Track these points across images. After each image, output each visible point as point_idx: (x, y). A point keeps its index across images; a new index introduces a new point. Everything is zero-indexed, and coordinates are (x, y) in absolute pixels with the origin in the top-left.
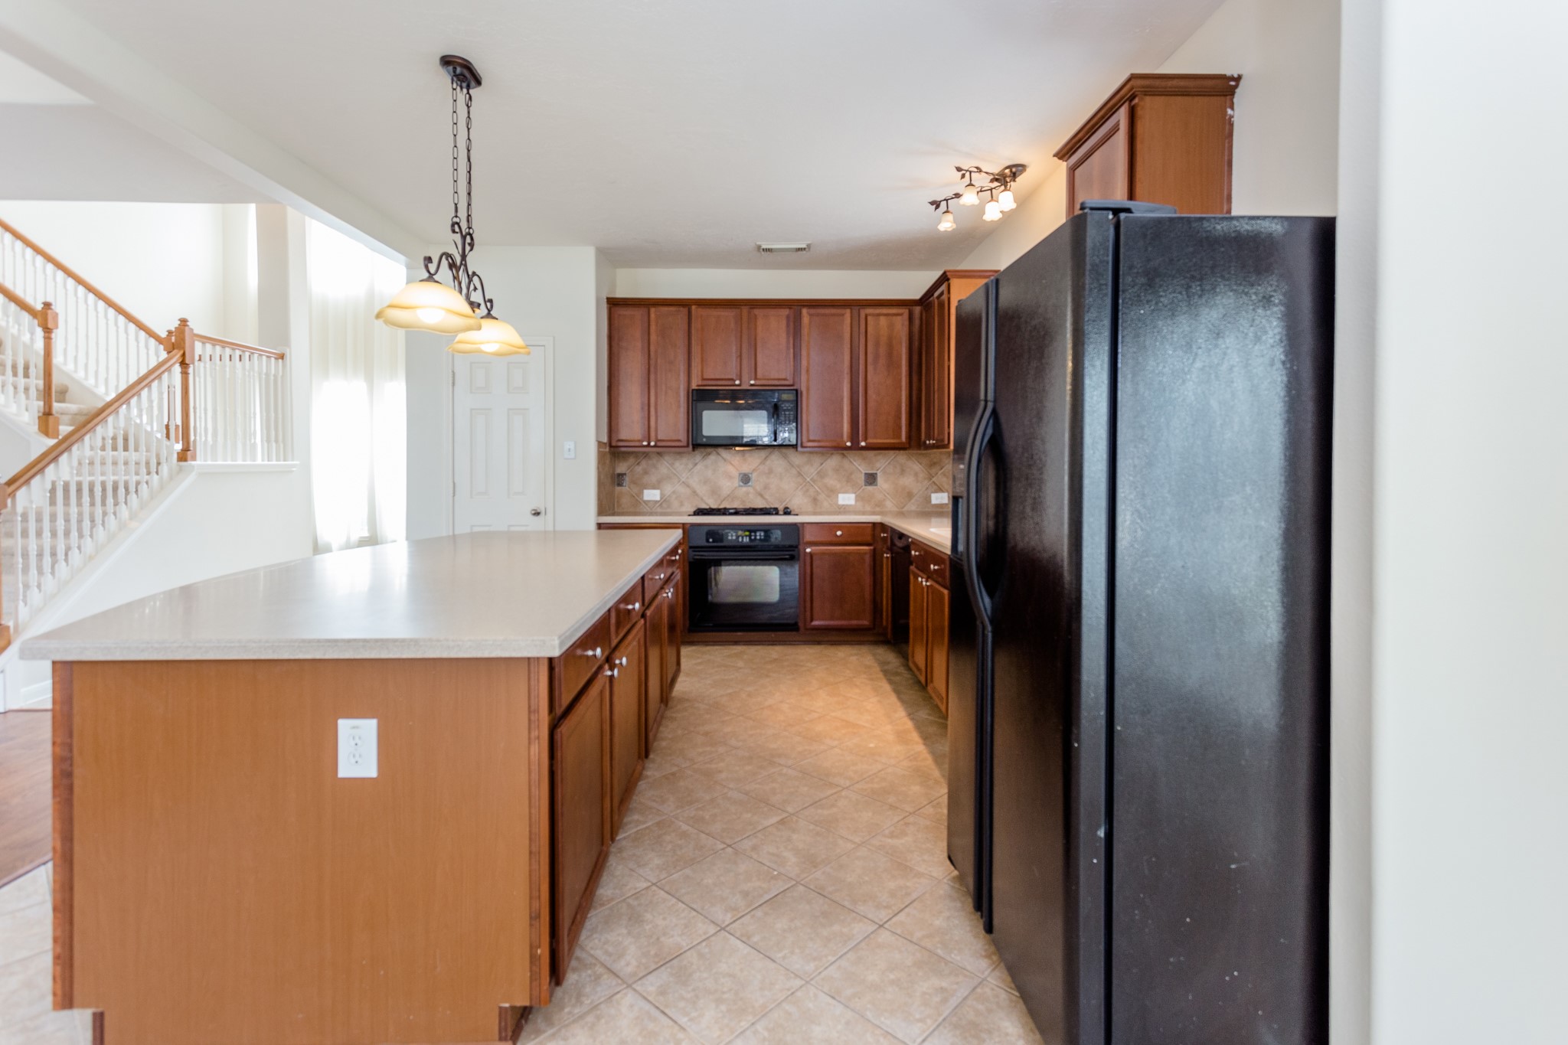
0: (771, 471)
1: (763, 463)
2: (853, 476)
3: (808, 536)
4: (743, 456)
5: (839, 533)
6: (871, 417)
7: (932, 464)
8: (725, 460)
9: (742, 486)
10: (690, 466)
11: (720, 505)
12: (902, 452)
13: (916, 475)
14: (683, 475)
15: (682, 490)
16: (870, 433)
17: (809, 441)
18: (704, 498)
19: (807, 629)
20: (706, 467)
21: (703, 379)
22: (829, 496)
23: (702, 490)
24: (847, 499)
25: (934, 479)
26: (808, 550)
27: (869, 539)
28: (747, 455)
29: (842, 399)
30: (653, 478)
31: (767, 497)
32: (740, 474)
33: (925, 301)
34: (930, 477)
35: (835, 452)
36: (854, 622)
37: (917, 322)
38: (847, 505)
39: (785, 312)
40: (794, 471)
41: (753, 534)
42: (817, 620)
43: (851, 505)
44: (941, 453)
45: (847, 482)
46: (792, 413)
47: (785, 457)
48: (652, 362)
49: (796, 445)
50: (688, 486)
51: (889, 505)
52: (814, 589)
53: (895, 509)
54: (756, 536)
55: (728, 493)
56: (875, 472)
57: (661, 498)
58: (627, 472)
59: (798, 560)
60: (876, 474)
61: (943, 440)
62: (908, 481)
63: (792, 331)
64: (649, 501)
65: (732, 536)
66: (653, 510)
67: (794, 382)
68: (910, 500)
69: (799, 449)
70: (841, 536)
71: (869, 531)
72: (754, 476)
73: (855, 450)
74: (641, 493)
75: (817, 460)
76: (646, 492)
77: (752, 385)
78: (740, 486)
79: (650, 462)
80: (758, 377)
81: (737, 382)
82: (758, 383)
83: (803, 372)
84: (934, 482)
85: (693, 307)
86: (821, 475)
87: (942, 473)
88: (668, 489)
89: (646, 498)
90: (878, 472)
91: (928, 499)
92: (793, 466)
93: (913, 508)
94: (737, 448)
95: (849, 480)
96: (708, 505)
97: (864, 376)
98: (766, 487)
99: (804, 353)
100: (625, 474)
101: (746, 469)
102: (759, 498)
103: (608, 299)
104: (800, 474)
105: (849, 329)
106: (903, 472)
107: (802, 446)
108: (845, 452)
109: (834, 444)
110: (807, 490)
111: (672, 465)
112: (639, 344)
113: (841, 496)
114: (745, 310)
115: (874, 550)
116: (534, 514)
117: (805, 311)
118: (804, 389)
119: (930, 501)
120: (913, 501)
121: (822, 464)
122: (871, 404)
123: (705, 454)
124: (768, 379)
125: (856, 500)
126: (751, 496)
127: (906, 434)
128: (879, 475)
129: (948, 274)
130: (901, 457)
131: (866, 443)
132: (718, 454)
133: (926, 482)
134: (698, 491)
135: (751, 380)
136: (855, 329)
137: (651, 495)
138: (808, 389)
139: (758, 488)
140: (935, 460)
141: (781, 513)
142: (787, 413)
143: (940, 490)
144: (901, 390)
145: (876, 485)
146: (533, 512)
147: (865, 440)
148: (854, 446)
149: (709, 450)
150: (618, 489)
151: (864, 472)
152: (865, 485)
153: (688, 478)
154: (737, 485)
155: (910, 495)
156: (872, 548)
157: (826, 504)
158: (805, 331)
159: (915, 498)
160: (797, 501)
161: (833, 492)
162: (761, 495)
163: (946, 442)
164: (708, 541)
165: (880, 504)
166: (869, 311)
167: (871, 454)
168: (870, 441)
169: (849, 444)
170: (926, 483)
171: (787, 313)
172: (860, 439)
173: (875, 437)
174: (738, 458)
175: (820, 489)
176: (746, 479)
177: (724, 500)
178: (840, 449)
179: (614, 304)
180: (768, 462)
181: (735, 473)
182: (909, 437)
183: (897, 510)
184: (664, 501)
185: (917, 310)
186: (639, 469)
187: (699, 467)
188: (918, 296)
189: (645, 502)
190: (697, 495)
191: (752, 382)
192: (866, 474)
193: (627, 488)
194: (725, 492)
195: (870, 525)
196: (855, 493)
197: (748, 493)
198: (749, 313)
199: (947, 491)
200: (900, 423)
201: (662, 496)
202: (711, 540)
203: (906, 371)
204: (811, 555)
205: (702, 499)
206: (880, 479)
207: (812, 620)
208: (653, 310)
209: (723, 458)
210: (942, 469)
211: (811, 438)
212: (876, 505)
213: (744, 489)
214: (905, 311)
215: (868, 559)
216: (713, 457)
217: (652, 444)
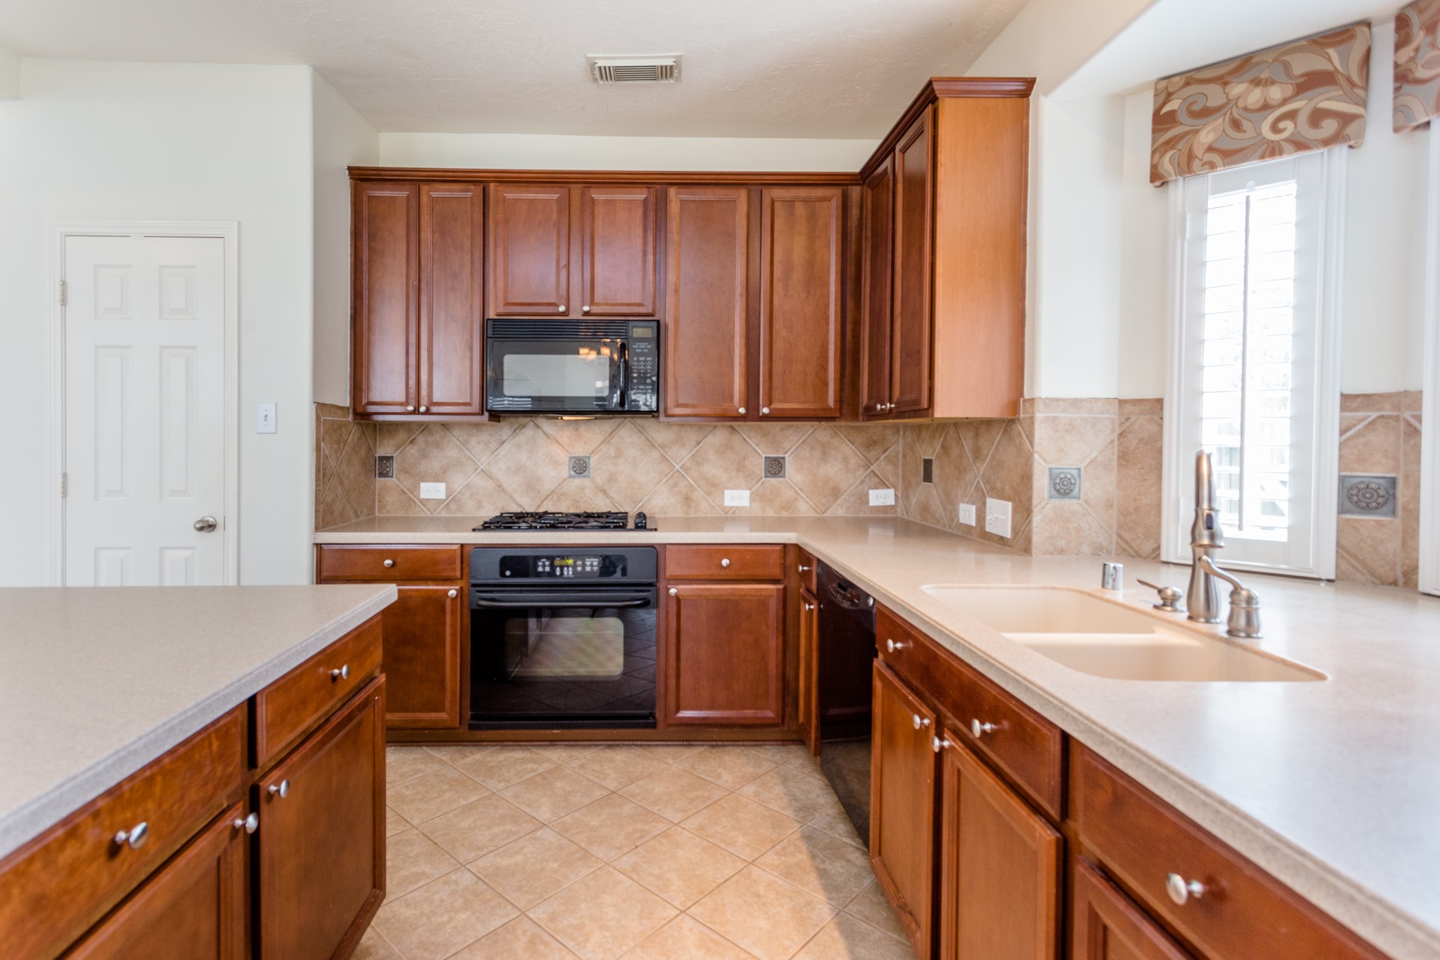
0: (619, 454)
1: (606, 441)
2: (747, 462)
3: (672, 568)
4: (577, 429)
5: (725, 562)
6: (778, 367)
7: (871, 444)
8: (548, 436)
9: (574, 477)
10: (493, 445)
11: (539, 507)
12: (823, 423)
13: (845, 460)
14: (483, 460)
15: (480, 482)
16: (777, 393)
17: (678, 405)
18: (516, 496)
19: (670, 725)
20: (518, 446)
21: (507, 304)
22: (709, 493)
23: (512, 483)
24: (737, 498)
25: (872, 467)
26: (673, 591)
27: (776, 572)
28: (583, 428)
29: (733, 337)
30: (435, 462)
31: (612, 494)
32: (571, 458)
33: (869, 175)
34: (867, 465)
35: (720, 424)
36: (749, 713)
37: (854, 212)
38: (738, 507)
39: (640, 195)
40: (655, 454)
41: (579, 563)
42: (686, 709)
43: (743, 508)
44: (884, 426)
45: (738, 471)
46: (650, 359)
47: (642, 431)
48: (424, 276)
49: (658, 411)
50: (490, 477)
51: (804, 508)
52: (683, 656)
53: (812, 514)
54: (584, 566)
55: (553, 488)
56: (782, 456)
57: (448, 496)
58: (394, 455)
59: (657, 606)
60: (784, 458)
61: (917, 401)
62: (832, 470)
63: (651, 225)
64: (427, 500)
65: (544, 566)
66: (435, 514)
67: (654, 310)
68: (835, 501)
69: (662, 418)
70: (728, 566)
71: (775, 559)
72: (593, 462)
73: (753, 420)
74: (416, 488)
75: (691, 436)
76: (424, 486)
77: (586, 314)
78: (570, 477)
79: (431, 439)
80: (596, 301)
81: (562, 309)
82: (596, 309)
83: (670, 292)
84: (873, 471)
85: (492, 186)
86: (698, 460)
87: (886, 457)
88: (459, 481)
89: (423, 495)
90: (787, 456)
91: (864, 499)
92: (654, 446)
93: (841, 512)
94: (565, 418)
95: (740, 468)
96: (521, 506)
97: (768, 299)
98: (612, 479)
99: (671, 261)
100: (392, 457)
101: (580, 451)
102: (601, 496)
103: (350, 169)
104: (664, 459)
105: (744, 222)
106: (825, 456)
107: (667, 416)
108: (734, 424)
109: (719, 411)
110: (676, 484)
111: (465, 443)
112: (402, 247)
113: (728, 493)
114: (576, 191)
115: (785, 589)
116: (201, 529)
117: (672, 192)
118: (670, 321)
119: (868, 502)
120: (839, 501)
121: (699, 443)
122: (779, 346)
123: (517, 426)
124: (612, 305)
125: (752, 500)
126: (587, 492)
127: (835, 395)
128: (787, 460)
129: (936, 86)
130: (822, 432)
131: (770, 409)
132: (538, 426)
133: (861, 472)
134: (505, 485)
135: (583, 305)
136: (755, 222)
137: (431, 490)
138: (676, 321)
139: (599, 481)
140: (875, 438)
141: (631, 524)
142: (643, 359)
143: (883, 484)
144: (828, 323)
145: (784, 477)
146: (198, 526)
147: (769, 403)
148: (753, 415)
149: (523, 420)
150: (380, 481)
151: (764, 455)
152: (766, 477)
153: (489, 464)
154: (566, 475)
155: (836, 493)
156: (781, 587)
157: (704, 505)
158: (673, 225)
159: (844, 497)
160: (659, 502)
161: (714, 487)
162: (604, 492)
163: (925, 404)
164: (503, 575)
165: (789, 506)
166: (778, 193)
167: (778, 425)
168: (776, 405)
169: (742, 410)
170: (861, 474)
171: (643, 197)
172: (761, 402)
173: (782, 401)
174: (568, 433)
175: (696, 482)
176: (580, 467)
177: (546, 499)
178: (729, 418)
179: (363, 178)
180: (615, 440)
181: (563, 457)
182: (840, 400)
183: (817, 515)
184: (452, 499)
185: (855, 192)
186: (413, 451)
187: (506, 446)
188: (856, 167)
189: (422, 501)
190: (504, 490)
191: (586, 308)
192: (766, 458)
193: (394, 479)
194: (548, 485)
195: (779, 548)
196: (750, 489)
197: (583, 489)
198: (583, 195)
199: (894, 486)
200: (826, 376)
201: (449, 491)
202: (508, 573)
203: (836, 293)
204: (678, 599)
205: (512, 498)
206: (789, 468)
207: (678, 710)
208: (424, 188)
209: (544, 432)
210: (885, 451)
211: (682, 401)
212: (783, 508)
213: (578, 481)
214: (835, 193)
215: (773, 606)
216: (529, 432)
217: (423, 409)
